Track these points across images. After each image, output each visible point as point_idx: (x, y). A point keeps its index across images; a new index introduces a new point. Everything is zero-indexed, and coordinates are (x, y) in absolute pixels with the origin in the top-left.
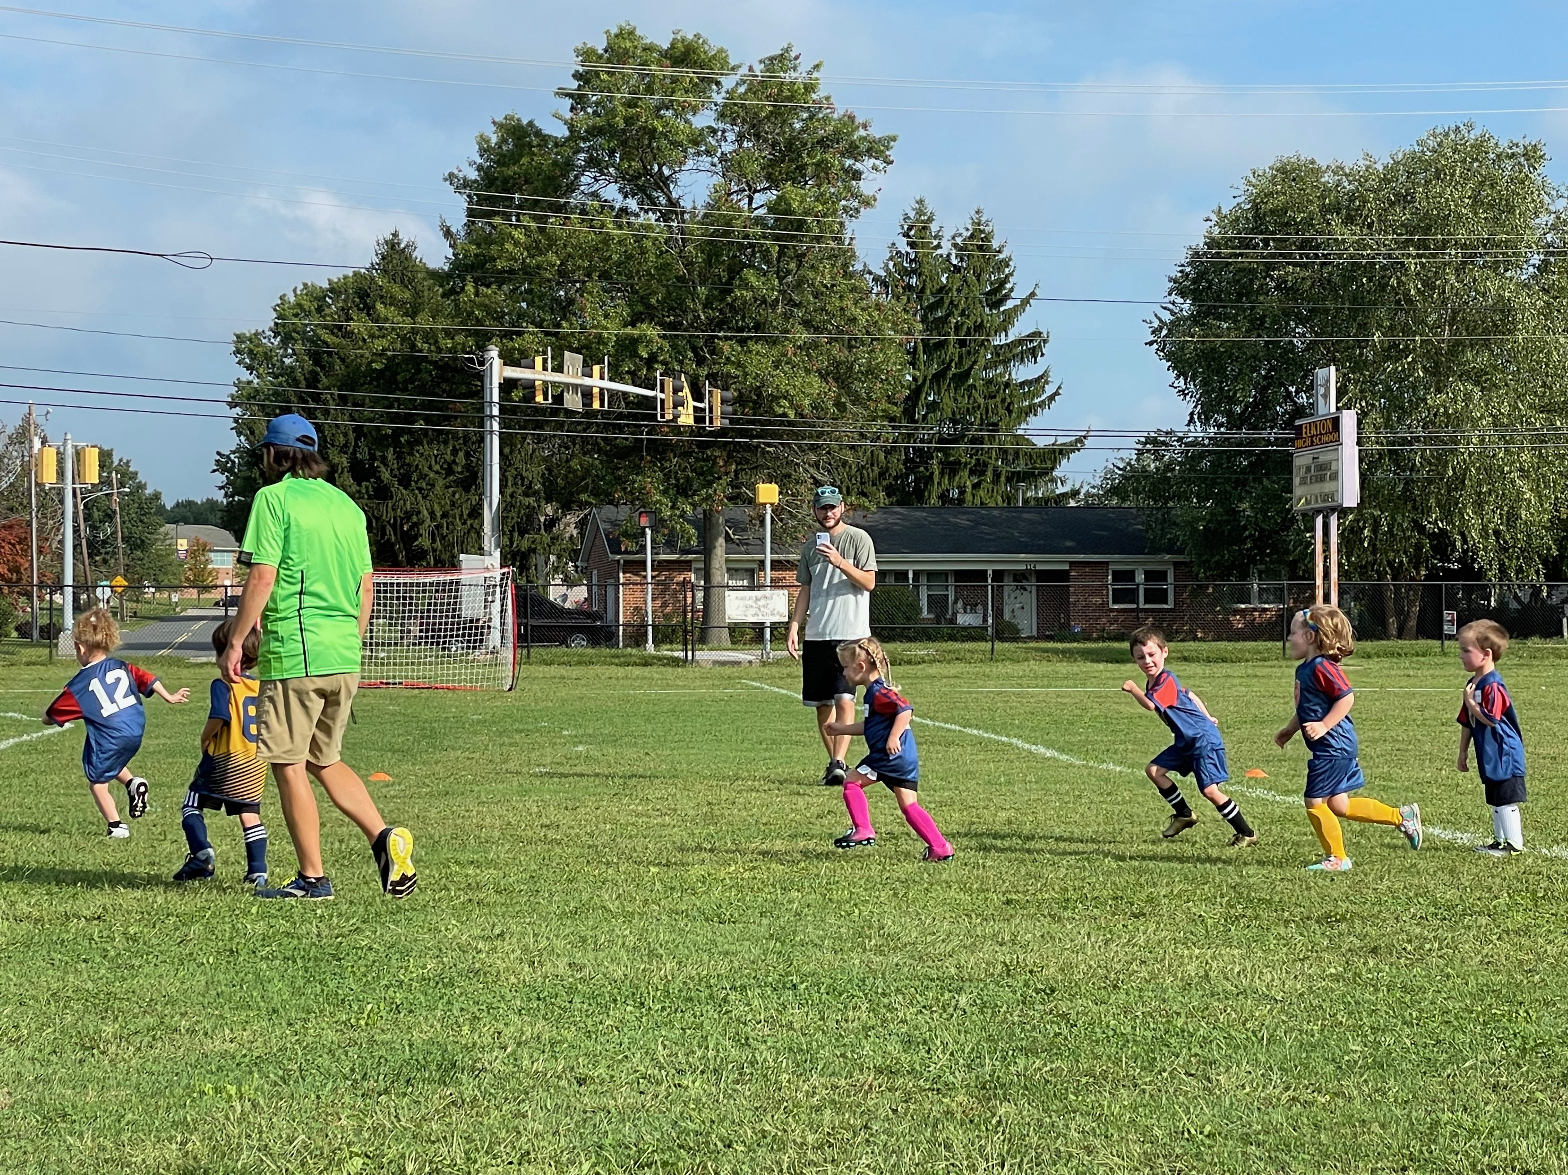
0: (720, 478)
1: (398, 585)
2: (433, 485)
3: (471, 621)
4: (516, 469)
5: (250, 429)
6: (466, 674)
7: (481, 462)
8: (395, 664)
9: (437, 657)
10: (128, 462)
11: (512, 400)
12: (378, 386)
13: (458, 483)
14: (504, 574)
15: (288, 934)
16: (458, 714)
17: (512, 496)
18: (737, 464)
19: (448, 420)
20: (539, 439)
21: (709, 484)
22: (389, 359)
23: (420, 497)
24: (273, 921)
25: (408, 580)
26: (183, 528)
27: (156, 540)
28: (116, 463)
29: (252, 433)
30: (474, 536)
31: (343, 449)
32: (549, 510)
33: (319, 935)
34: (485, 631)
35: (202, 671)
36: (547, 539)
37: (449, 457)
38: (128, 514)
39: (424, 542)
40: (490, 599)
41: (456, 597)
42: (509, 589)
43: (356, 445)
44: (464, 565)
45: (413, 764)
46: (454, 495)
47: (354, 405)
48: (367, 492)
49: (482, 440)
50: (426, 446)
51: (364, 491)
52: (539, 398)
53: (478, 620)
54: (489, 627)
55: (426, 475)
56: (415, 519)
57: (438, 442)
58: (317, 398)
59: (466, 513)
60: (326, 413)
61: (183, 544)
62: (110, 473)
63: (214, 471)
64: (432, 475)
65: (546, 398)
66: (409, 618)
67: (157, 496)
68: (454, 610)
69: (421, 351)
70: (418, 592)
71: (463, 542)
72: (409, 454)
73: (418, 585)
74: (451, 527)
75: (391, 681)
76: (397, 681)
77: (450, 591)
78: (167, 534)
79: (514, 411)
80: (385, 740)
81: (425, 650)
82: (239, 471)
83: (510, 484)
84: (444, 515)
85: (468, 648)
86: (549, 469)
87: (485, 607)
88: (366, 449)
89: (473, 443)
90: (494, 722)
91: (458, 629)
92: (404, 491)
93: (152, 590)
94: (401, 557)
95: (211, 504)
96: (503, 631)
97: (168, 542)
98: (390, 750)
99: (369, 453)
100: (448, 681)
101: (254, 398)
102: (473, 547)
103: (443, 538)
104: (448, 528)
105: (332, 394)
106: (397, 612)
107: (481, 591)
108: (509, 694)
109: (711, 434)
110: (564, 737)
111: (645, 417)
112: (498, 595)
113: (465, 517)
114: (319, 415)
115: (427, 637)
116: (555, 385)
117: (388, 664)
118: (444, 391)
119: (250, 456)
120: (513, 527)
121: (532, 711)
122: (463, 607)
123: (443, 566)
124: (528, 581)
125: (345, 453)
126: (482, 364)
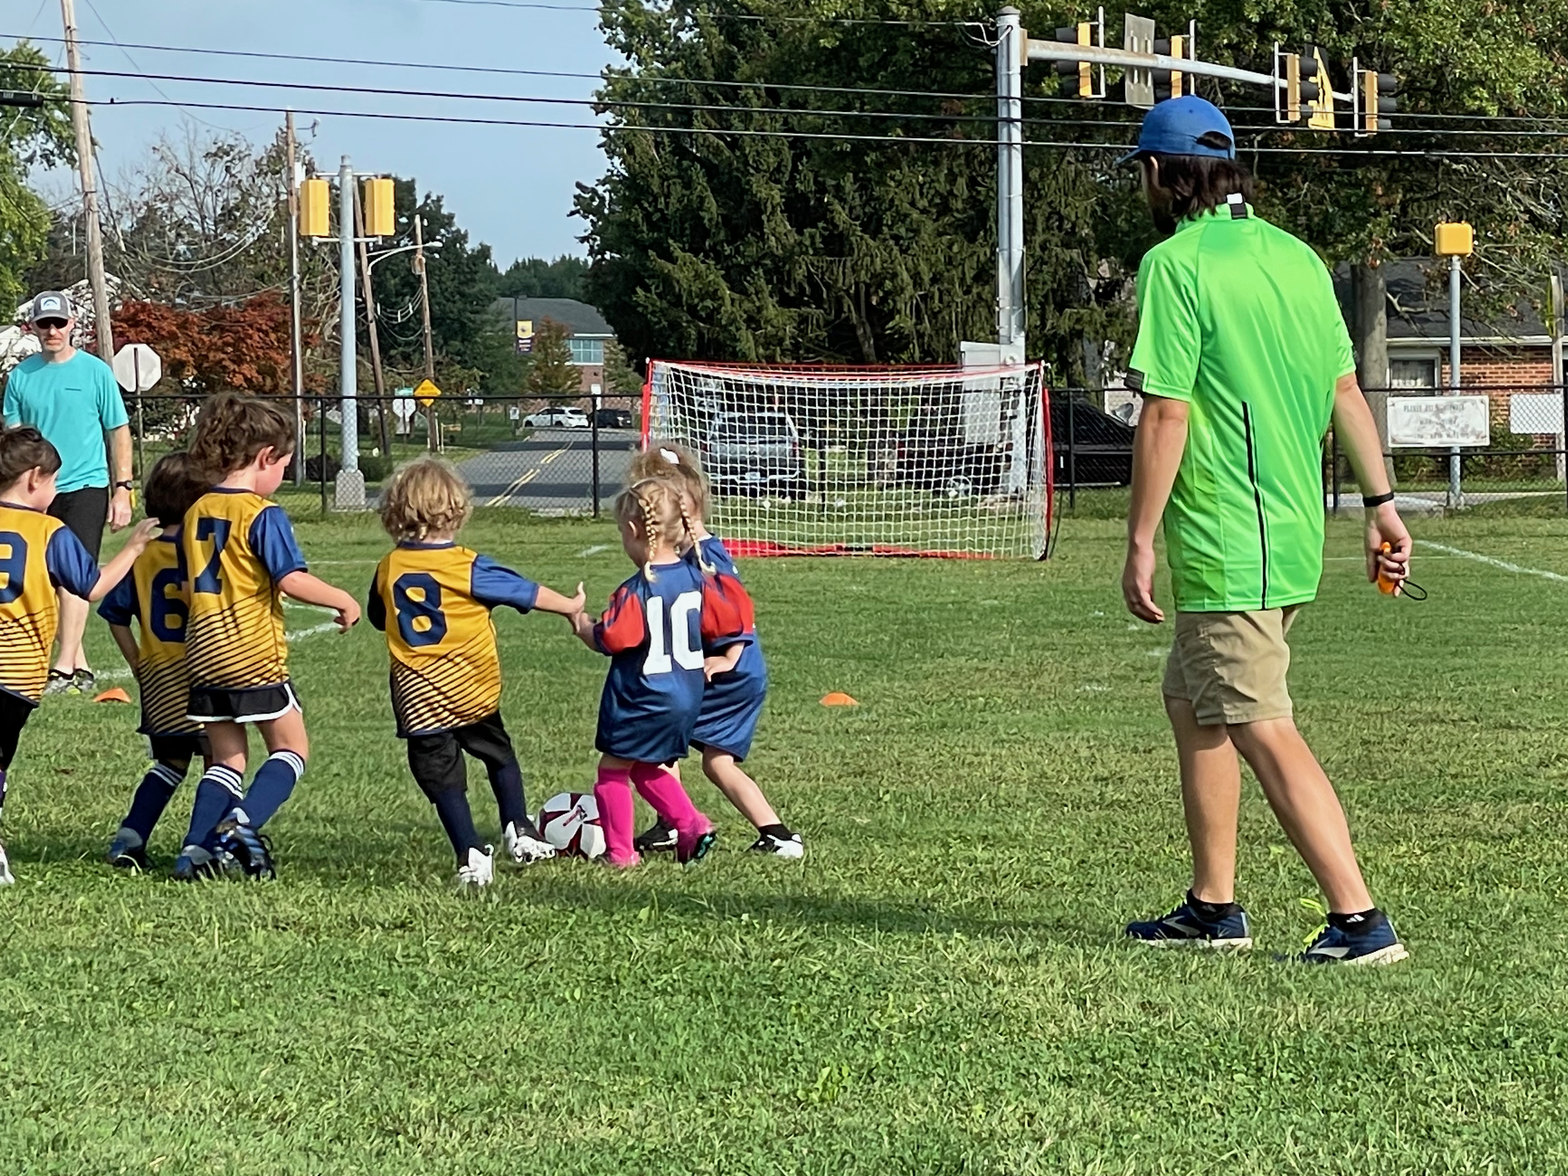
0: (1377, 214)
1: (864, 392)
2: (917, 232)
3: (980, 449)
4: (1050, 204)
5: (627, 146)
6: (972, 534)
7: (994, 193)
8: (859, 518)
9: (926, 506)
10: (439, 199)
11: (1040, 94)
12: (829, 74)
13: (957, 227)
14: (1031, 373)
15: (696, 953)
16: (960, 597)
17: (1043, 248)
18: (1406, 191)
19: (939, 126)
20: (1086, 157)
21: (1361, 224)
22: (845, 31)
23: (896, 250)
24: (673, 932)
25: (879, 385)
26: (525, 303)
27: (484, 322)
28: (420, 203)
29: (631, 151)
30: (984, 312)
31: (774, 176)
32: (1104, 269)
33: (745, 955)
34: (1002, 464)
35: (556, 530)
36: (1100, 315)
37: (942, 187)
38: (439, 282)
39: (904, 322)
40: (1009, 413)
41: (955, 411)
42: (1039, 396)
43: (795, 169)
44: (967, 359)
45: (890, 679)
46: (950, 247)
47: (792, 105)
48: (813, 243)
49: (995, 158)
50: (906, 169)
51: (808, 243)
52: (1086, 90)
53: (990, 448)
54: (1008, 459)
55: (906, 216)
56: (888, 284)
57: (925, 164)
58: (732, 95)
59: (970, 274)
60: (747, 119)
61: (525, 329)
62: (411, 218)
63: (572, 213)
64: (915, 215)
65: (1096, 90)
66: (882, 445)
67: (484, 252)
68: (952, 432)
69: (896, 18)
70: (895, 403)
71: (965, 323)
72: (878, 183)
73: (895, 392)
74: (946, 298)
75: (854, 545)
76: (864, 545)
77: (946, 401)
78: (500, 313)
79: (1046, 111)
80: (846, 640)
81: (908, 497)
82: (612, 212)
83: (1040, 229)
84: (934, 280)
85: (975, 491)
86: (1101, 203)
87: (1002, 427)
88: (811, 176)
89: (981, 163)
90: (1018, 611)
91: (959, 462)
92: (871, 242)
93: (479, 402)
94: (868, 347)
95: (569, 266)
96: (1030, 465)
97: (501, 325)
98: (853, 657)
99: (816, 182)
100: (944, 545)
101: (633, 95)
102: (982, 329)
103: (934, 315)
104: (941, 301)
105: (754, 88)
106: (863, 435)
107: (995, 400)
108: (1042, 565)
109: (1363, 143)
110: (1131, 634)
111: (1256, 118)
112: (1022, 407)
113: (969, 281)
114: (736, 122)
115: (909, 475)
116: (1110, 68)
117: (849, 518)
118: (934, 81)
119: (628, 188)
120: (1045, 296)
121: (1079, 592)
122: (967, 426)
123: (935, 361)
124: (1071, 384)
125: (778, 182)
126: (993, 36)
